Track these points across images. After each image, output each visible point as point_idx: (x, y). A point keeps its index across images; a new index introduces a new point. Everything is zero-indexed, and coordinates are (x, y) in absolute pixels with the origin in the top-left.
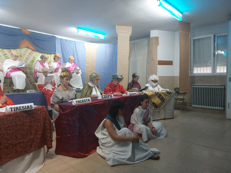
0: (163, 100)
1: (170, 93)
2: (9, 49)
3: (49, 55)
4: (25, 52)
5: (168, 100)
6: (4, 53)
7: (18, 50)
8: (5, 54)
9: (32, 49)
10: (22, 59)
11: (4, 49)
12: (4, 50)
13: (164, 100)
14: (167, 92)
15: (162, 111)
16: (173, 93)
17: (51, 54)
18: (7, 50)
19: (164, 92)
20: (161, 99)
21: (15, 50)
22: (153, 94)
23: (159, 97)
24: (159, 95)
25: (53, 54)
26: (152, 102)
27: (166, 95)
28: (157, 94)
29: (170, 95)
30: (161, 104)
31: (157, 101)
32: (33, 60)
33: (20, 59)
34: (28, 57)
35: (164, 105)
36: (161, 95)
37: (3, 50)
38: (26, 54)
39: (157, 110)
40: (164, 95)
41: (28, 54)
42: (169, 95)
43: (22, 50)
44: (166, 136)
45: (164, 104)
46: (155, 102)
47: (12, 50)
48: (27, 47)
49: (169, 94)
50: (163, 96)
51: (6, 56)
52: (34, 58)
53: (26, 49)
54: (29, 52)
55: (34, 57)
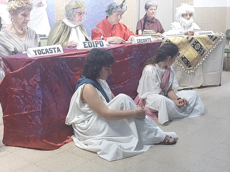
0: (202, 52)
1: (216, 38)
5: (211, 51)
13: (204, 52)
14: (209, 36)
15: (199, 73)
16: (222, 37)
19: (205, 36)
20: (197, 51)
22: (184, 41)
23: (194, 47)
24: (195, 42)
26: (181, 56)
27: (208, 43)
28: (190, 41)
29: (216, 43)
30: (198, 60)
31: (189, 53)
35: (203, 61)
36: (198, 42)
39: (190, 70)
40: (204, 43)
42: (214, 43)
44: (203, 115)
45: (204, 59)
46: (185, 55)
49: (213, 40)
50: (202, 44)
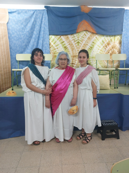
2: (66, 35)
3: (112, 38)
4: (83, 36)
6: (61, 40)
7: (75, 35)
8: (63, 42)
9: (91, 31)
10: (79, 46)
11: (62, 35)
12: (62, 37)
17: (115, 35)
18: (64, 36)
21: (72, 36)
25: (118, 35)
32: (92, 46)
33: (78, 46)
34: (87, 43)
37: (60, 37)
38: (84, 39)
41: (86, 39)
43: (80, 34)
47: (69, 36)
48: (86, 30)
51: (63, 44)
52: (93, 44)
53: (85, 32)
54: (87, 37)
55: (93, 42)
